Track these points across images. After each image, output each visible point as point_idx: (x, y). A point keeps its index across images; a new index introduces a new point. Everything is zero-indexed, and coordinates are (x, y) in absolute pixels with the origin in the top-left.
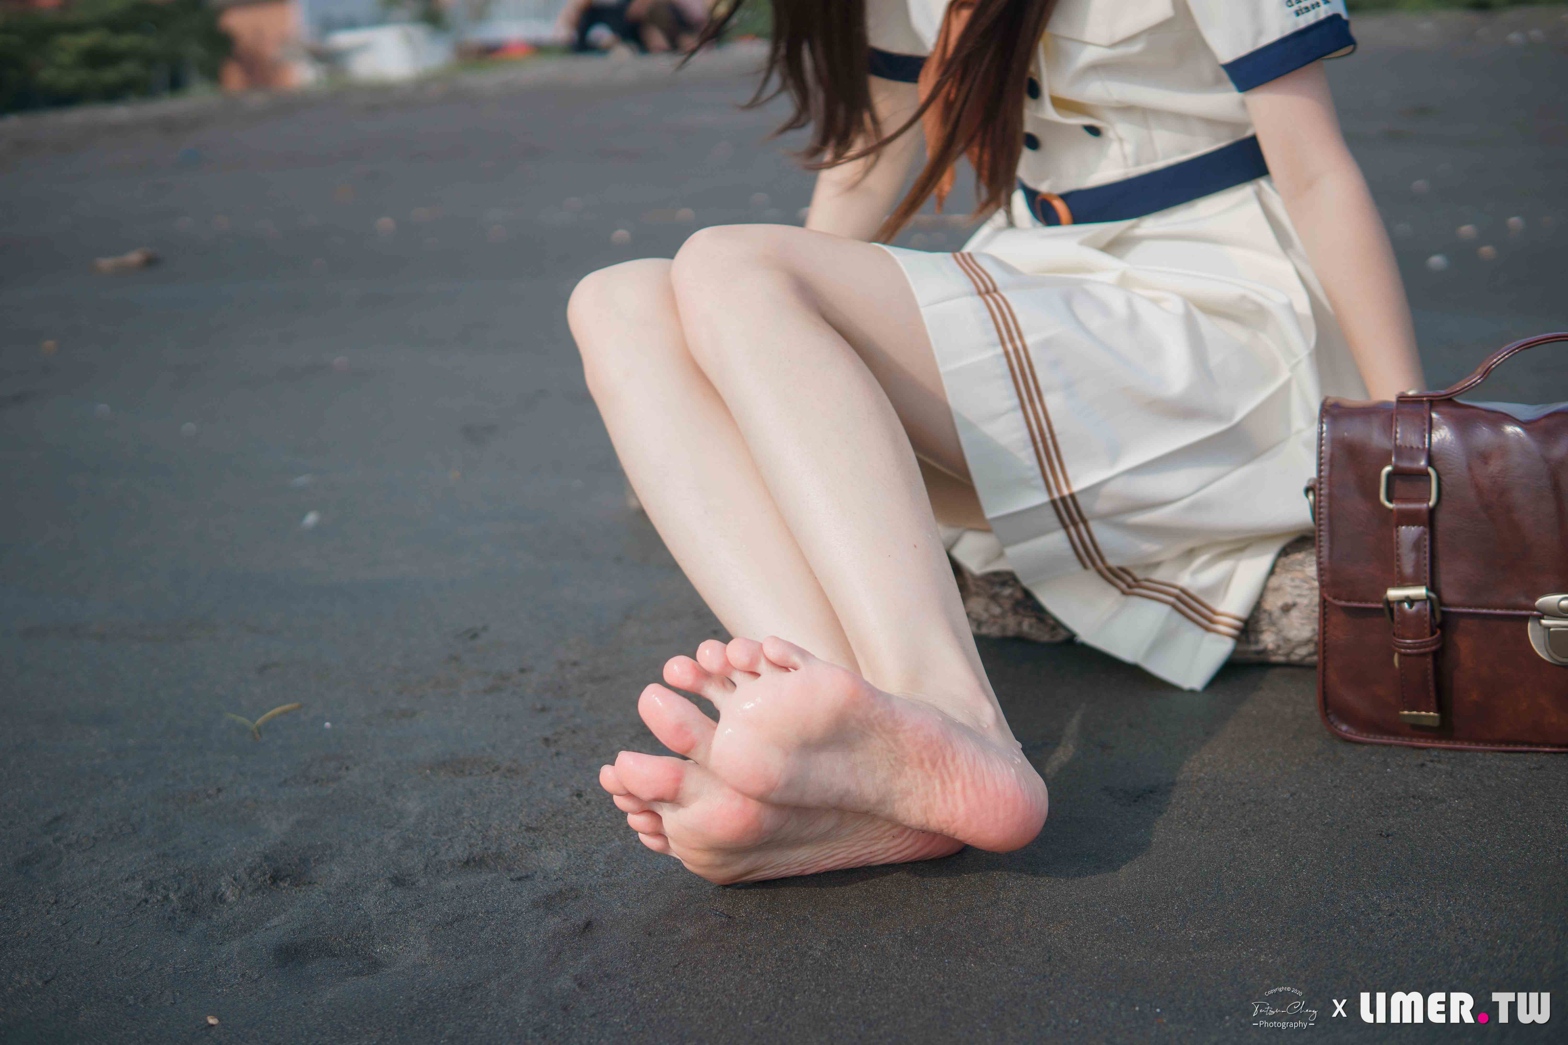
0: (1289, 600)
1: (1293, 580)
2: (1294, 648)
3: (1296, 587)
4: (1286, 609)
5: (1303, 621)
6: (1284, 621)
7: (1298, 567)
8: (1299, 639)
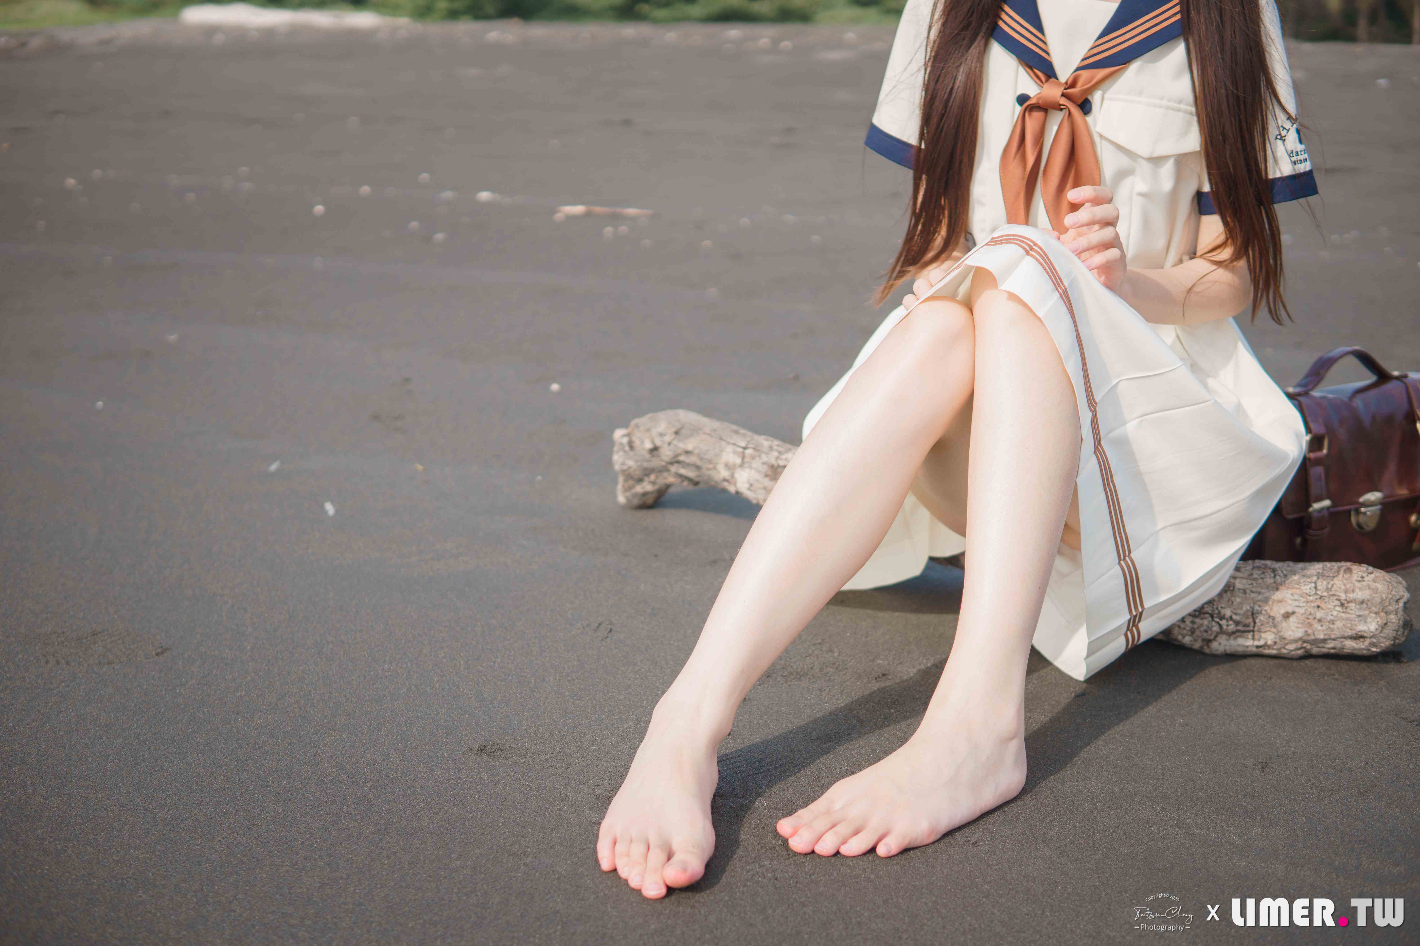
0: (1290, 609)
1: (1292, 595)
2: (1287, 644)
3: (1295, 600)
4: (1287, 616)
5: (1299, 625)
6: (1284, 624)
7: (1297, 586)
8: (1292, 638)
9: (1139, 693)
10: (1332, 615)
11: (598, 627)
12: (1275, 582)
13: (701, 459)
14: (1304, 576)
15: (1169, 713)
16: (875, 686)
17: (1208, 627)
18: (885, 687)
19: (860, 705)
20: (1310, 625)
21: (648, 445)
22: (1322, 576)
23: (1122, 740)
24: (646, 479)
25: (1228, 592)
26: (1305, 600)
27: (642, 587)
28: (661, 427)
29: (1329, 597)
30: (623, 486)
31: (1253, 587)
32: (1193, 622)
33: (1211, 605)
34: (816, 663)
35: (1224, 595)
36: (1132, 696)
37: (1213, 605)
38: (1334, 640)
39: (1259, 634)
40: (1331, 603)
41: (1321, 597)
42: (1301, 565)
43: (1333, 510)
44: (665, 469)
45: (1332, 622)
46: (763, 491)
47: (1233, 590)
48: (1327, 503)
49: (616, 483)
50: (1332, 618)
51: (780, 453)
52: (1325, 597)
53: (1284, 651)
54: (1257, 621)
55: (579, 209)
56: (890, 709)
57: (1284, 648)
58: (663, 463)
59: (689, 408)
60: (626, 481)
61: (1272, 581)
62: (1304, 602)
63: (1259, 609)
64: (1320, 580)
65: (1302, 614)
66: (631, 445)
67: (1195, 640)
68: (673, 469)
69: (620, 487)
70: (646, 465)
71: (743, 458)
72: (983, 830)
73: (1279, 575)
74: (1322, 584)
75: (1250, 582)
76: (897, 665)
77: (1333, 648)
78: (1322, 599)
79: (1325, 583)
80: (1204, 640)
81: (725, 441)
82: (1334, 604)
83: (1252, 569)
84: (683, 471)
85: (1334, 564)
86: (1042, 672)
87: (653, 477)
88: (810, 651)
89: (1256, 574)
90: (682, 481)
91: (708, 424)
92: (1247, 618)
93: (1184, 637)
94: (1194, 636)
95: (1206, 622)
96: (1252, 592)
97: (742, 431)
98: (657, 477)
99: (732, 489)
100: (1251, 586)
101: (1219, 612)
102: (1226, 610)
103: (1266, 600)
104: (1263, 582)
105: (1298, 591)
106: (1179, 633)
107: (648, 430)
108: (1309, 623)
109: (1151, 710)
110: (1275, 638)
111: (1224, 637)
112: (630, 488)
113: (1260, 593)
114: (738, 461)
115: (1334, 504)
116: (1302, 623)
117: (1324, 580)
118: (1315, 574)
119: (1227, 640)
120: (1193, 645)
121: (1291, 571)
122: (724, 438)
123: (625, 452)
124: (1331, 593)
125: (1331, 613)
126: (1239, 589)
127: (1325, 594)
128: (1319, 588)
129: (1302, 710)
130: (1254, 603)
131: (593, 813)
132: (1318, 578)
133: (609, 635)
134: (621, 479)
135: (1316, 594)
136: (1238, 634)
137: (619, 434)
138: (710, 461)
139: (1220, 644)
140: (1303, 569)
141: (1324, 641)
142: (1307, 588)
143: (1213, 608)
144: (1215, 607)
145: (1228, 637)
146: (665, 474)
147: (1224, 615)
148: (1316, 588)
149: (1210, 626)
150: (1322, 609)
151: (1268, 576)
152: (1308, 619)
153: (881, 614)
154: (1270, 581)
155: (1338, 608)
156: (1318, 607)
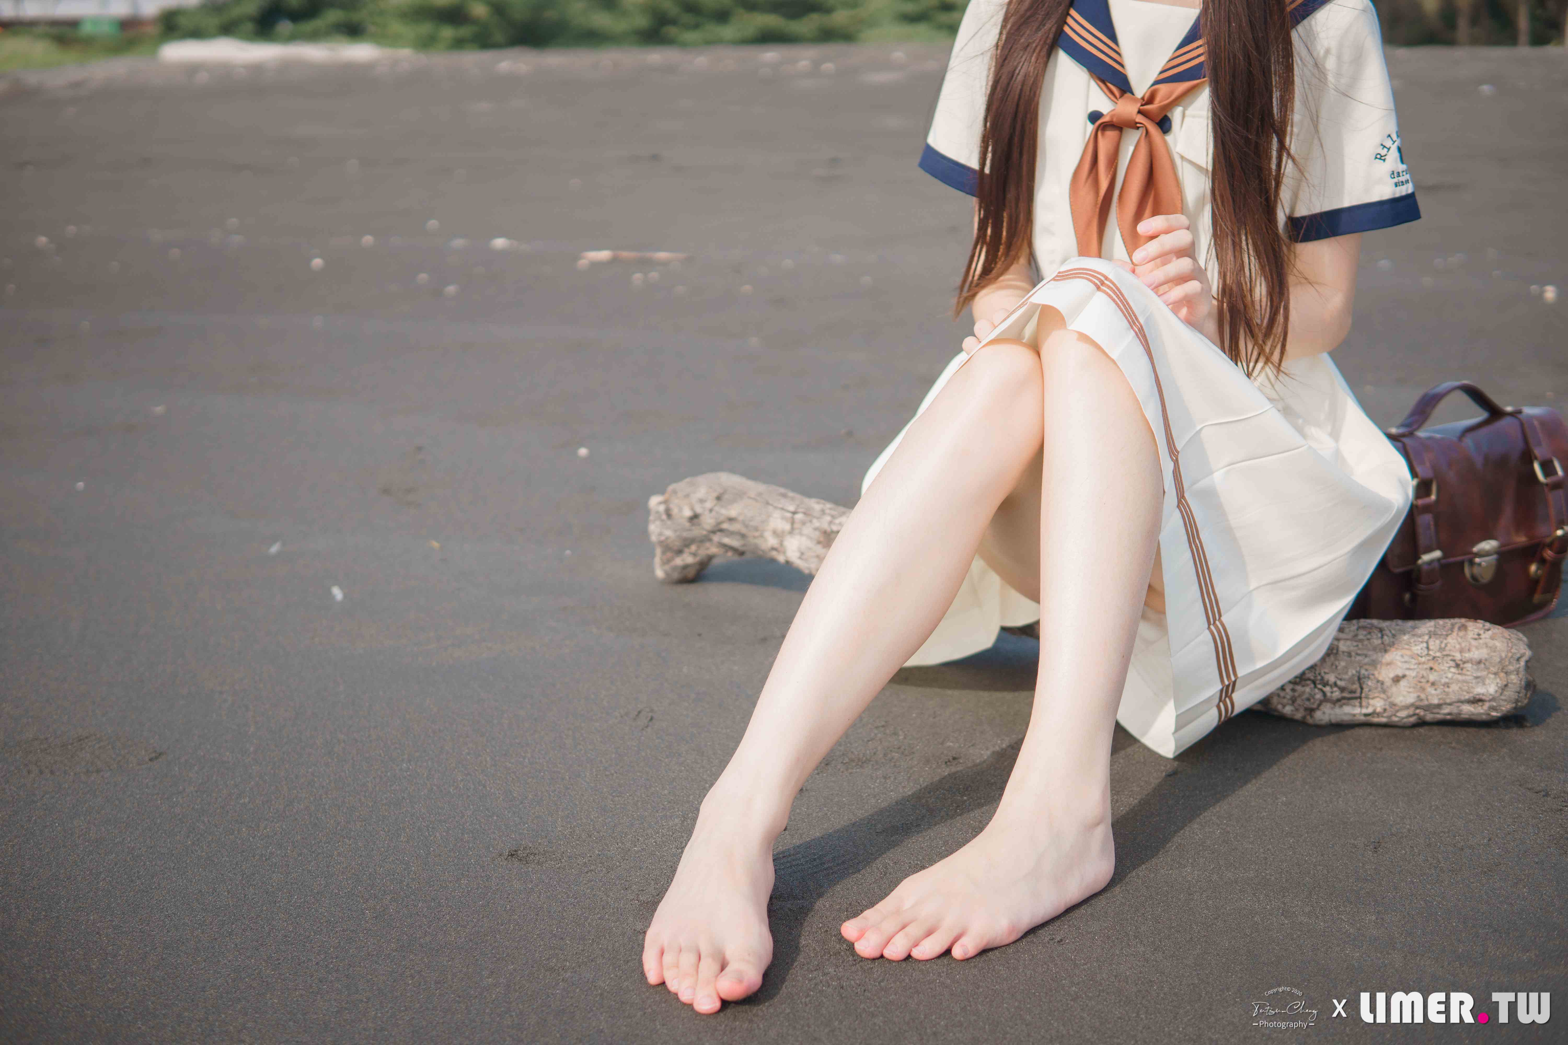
0: (1400, 673)
1: (1402, 656)
2: (1398, 711)
3: (1406, 662)
4: (1397, 680)
5: (1411, 690)
6: (1394, 689)
7: (1406, 646)
8: (1403, 704)
9: (1236, 770)
10: (1447, 677)
11: (637, 715)
12: (1383, 643)
13: (747, 526)
14: (1414, 635)
15: (1270, 791)
16: (946, 771)
17: (1310, 694)
18: (957, 772)
19: (929, 793)
20: (1423, 689)
21: (688, 513)
22: (1435, 634)
23: (1219, 822)
24: (686, 550)
25: (1332, 656)
26: (1416, 661)
27: (685, 670)
28: (702, 492)
29: (1443, 658)
30: (661, 559)
31: (1359, 649)
32: (1293, 690)
33: (1313, 670)
34: (879, 748)
35: (1327, 660)
36: (1229, 774)
37: (1315, 670)
38: (1450, 704)
39: (1366, 700)
40: (1445, 664)
41: (1434, 658)
42: (1410, 623)
43: (1444, 561)
45: (1447, 685)
46: (815, 560)
47: (1337, 653)
48: (1437, 554)
49: (652, 555)
50: (1447, 680)
51: (833, 517)
52: (1439, 657)
53: (1395, 719)
54: (1364, 686)
55: (604, 255)
56: (962, 796)
57: (1395, 715)
58: (705, 533)
59: (732, 470)
60: (663, 553)
61: (1379, 641)
62: (1416, 664)
63: (1366, 673)
64: (1431, 639)
65: (1414, 678)
66: (668, 514)
67: (1297, 710)
68: (716, 538)
69: (657, 560)
70: (685, 534)
71: (793, 522)
72: (1069, 926)
73: (1387, 636)
74: (1434, 644)
75: (1355, 644)
76: (969, 747)
77: (1449, 714)
78: (1435, 659)
79: (1438, 642)
80: (1306, 709)
81: (772, 505)
82: (1448, 665)
83: (1357, 630)
84: (726, 541)
85: (1447, 620)
86: (1129, 750)
87: (693, 548)
88: (873, 735)
89: (1362, 634)
90: (726, 552)
91: (754, 487)
92: (1353, 683)
93: (1284, 706)
94: (1296, 705)
95: (1308, 689)
96: (1357, 654)
97: (791, 494)
98: (699, 547)
99: (781, 559)
100: (1355, 648)
101: (1322, 679)
102: (1329, 675)
103: (1374, 664)
104: (1370, 643)
105: (1408, 653)
106: (1279, 703)
107: (687, 496)
108: (1421, 687)
109: (1251, 787)
110: (1385, 705)
111: (1329, 705)
112: (669, 561)
113: (1366, 656)
114: (787, 527)
115: (1446, 555)
116: (1414, 688)
117: (1437, 639)
118: (1427, 632)
119: (1332, 708)
120: (1295, 715)
121: (1400, 630)
122: (771, 502)
123: (662, 521)
124: (1445, 653)
125: (1445, 675)
126: (1343, 652)
127: (1438, 654)
128: (1431, 647)
129: (1417, 783)
130: (1361, 667)
131: (637, 921)
132: (1430, 637)
133: (650, 723)
134: (658, 551)
135: (1428, 655)
136: (1343, 701)
137: (655, 502)
138: (756, 529)
139: (1324, 713)
140: (1414, 628)
141: (1439, 706)
142: (1418, 648)
143: (1315, 673)
144: (1317, 672)
145: (1332, 706)
146: (708, 544)
147: (1328, 681)
148: (1428, 648)
149: (1313, 694)
150: (1435, 671)
151: (1375, 637)
152: (1420, 682)
153: (949, 692)
154: (1377, 642)
155: (1453, 670)
156: (1431, 669)
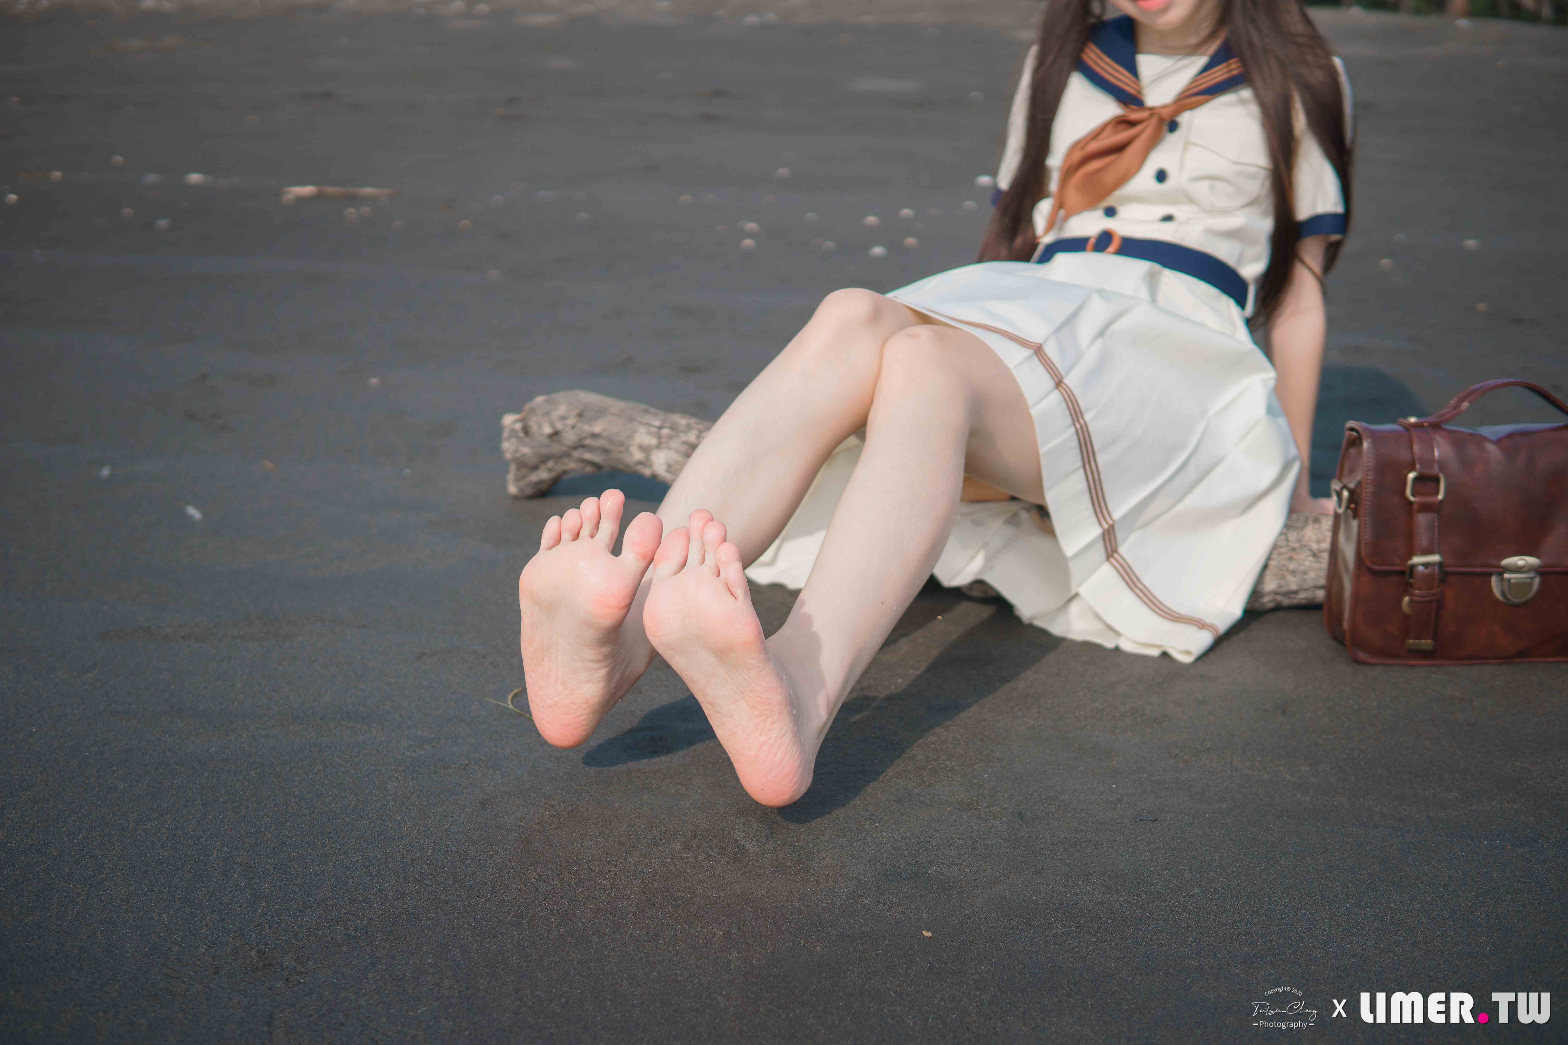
13: (611, 442)
20: (1283, 577)
21: (547, 430)
24: (542, 466)
28: (562, 410)
30: (515, 475)
38: (1306, 590)
44: (567, 455)
45: (1305, 573)
49: (506, 472)
51: (698, 431)
55: (308, 190)
58: (564, 448)
59: (589, 388)
60: (518, 469)
66: (526, 431)
68: (576, 454)
69: (511, 476)
70: (544, 451)
71: (659, 437)
77: (1305, 599)
79: (1295, 533)
81: (636, 420)
84: (588, 456)
87: (550, 464)
90: (585, 467)
91: (615, 405)
97: (653, 410)
98: (556, 463)
99: (647, 472)
107: (547, 414)
108: (1283, 575)
112: (523, 477)
114: (654, 441)
122: (634, 418)
123: (519, 438)
127: (1297, 545)
128: (1290, 538)
134: (513, 468)
135: (1287, 546)
137: (509, 420)
138: (621, 444)
141: (1296, 592)
146: (565, 460)
152: (1281, 570)
155: (1311, 559)
156: (1291, 559)
